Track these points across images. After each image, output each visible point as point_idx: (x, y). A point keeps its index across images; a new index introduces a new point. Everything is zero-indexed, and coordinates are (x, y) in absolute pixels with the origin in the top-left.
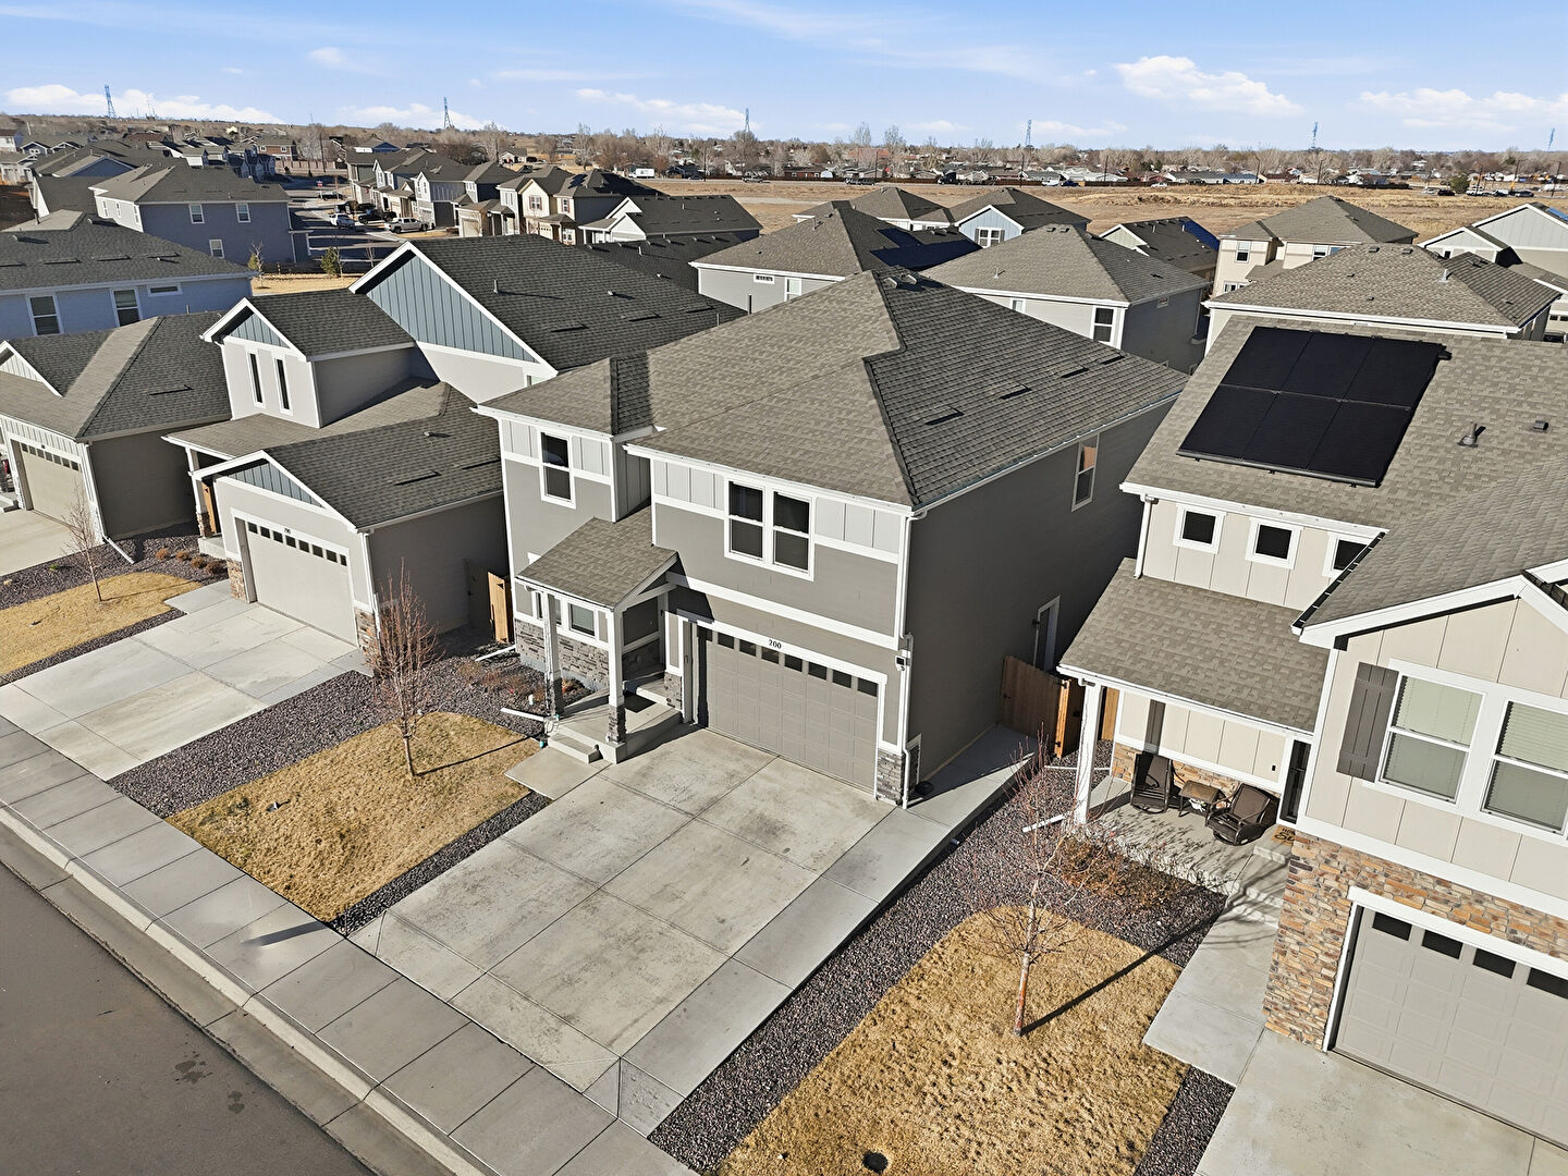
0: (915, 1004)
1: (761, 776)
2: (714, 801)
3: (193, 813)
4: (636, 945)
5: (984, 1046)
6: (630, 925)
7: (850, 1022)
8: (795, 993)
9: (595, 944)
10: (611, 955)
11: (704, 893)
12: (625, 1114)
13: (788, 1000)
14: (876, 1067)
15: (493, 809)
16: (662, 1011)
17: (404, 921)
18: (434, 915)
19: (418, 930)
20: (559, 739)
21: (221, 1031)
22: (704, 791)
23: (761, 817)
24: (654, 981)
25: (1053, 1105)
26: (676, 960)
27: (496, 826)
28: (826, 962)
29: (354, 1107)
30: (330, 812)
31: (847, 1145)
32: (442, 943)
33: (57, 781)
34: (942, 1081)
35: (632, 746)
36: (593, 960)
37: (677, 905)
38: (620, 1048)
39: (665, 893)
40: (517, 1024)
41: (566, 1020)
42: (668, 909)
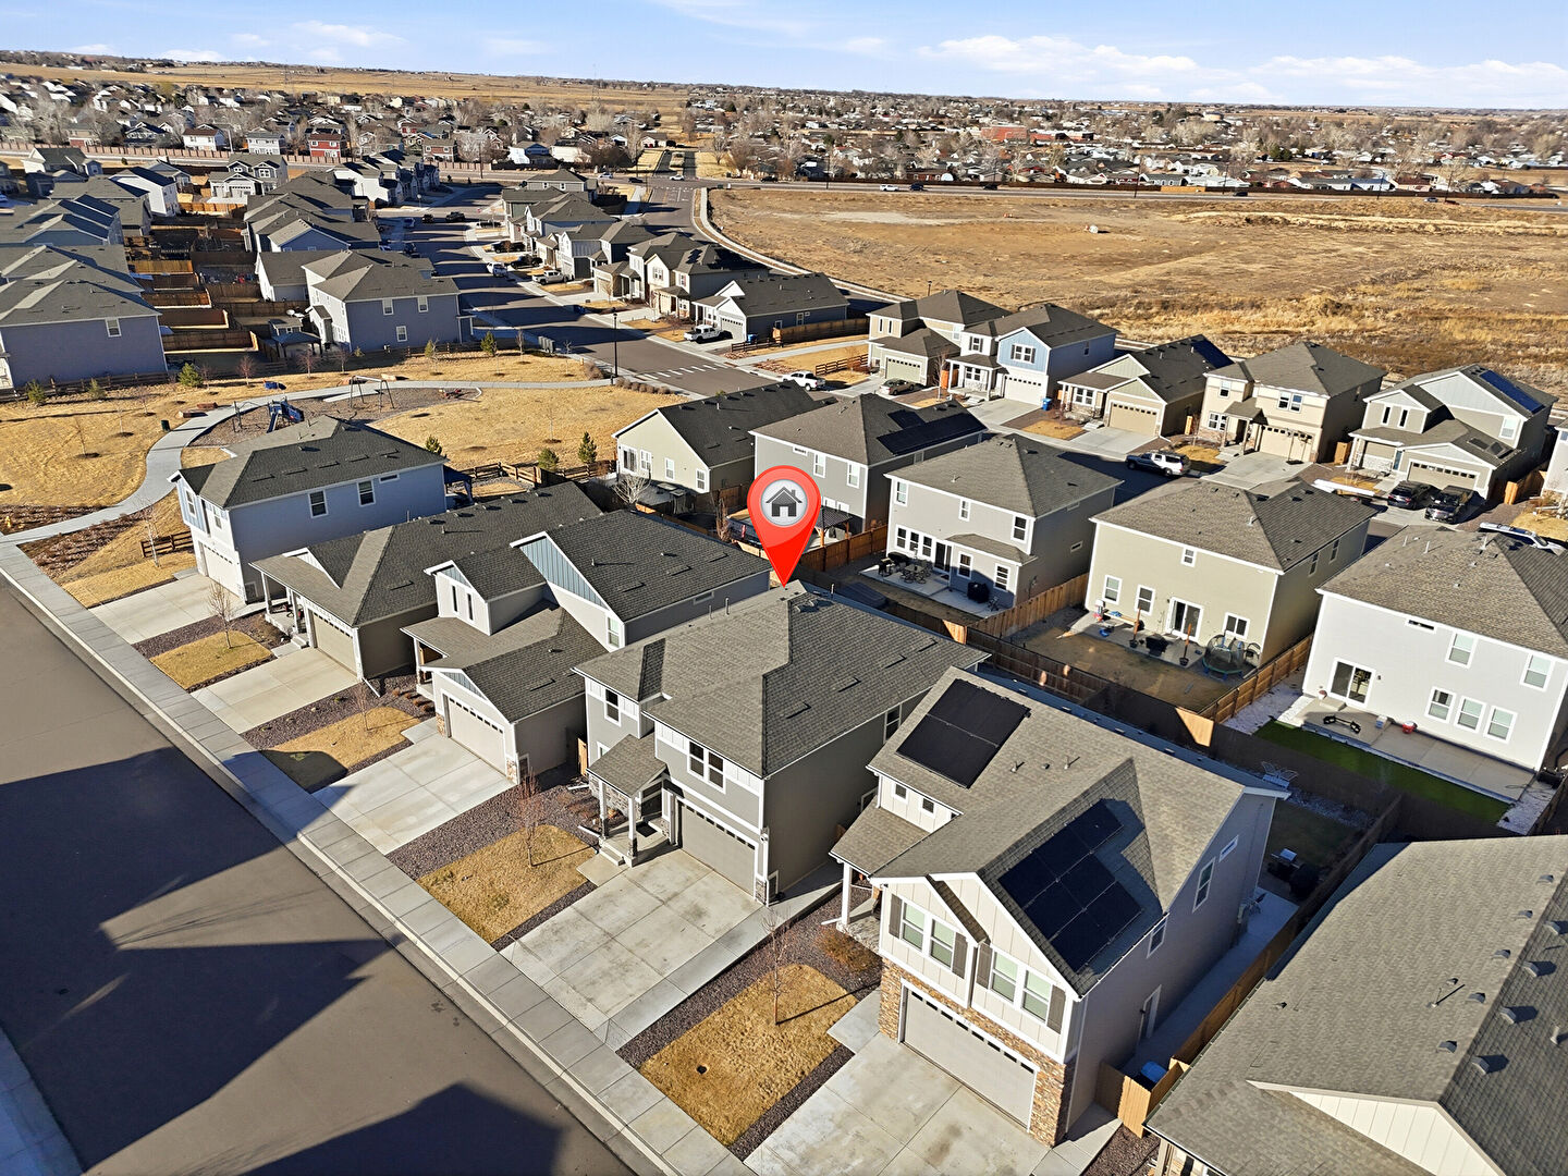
0: (738, 1006)
1: (703, 882)
2: (676, 895)
3: (427, 879)
4: (625, 968)
5: (760, 1028)
6: (624, 958)
7: (709, 1012)
8: (689, 998)
9: (607, 965)
10: (613, 972)
11: (660, 945)
12: (609, 1042)
13: (685, 1001)
14: (714, 1032)
15: (569, 889)
16: (631, 1000)
17: (524, 947)
18: (539, 945)
19: (529, 951)
20: (606, 850)
21: (448, 991)
22: (672, 888)
23: (696, 906)
24: (630, 986)
25: (779, 1054)
26: (641, 977)
27: (569, 900)
28: (706, 984)
29: (502, 1028)
30: (492, 884)
31: (692, 1062)
32: (540, 960)
33: (363, 853)
34: (738, 1042)
35: (641, 857)
36: (605, 974)
37: (646, 950)
38: (611, 1015)
39: (642, 943)
40: (569, 1000)
41: (590, 1000)
42: (643, 951)
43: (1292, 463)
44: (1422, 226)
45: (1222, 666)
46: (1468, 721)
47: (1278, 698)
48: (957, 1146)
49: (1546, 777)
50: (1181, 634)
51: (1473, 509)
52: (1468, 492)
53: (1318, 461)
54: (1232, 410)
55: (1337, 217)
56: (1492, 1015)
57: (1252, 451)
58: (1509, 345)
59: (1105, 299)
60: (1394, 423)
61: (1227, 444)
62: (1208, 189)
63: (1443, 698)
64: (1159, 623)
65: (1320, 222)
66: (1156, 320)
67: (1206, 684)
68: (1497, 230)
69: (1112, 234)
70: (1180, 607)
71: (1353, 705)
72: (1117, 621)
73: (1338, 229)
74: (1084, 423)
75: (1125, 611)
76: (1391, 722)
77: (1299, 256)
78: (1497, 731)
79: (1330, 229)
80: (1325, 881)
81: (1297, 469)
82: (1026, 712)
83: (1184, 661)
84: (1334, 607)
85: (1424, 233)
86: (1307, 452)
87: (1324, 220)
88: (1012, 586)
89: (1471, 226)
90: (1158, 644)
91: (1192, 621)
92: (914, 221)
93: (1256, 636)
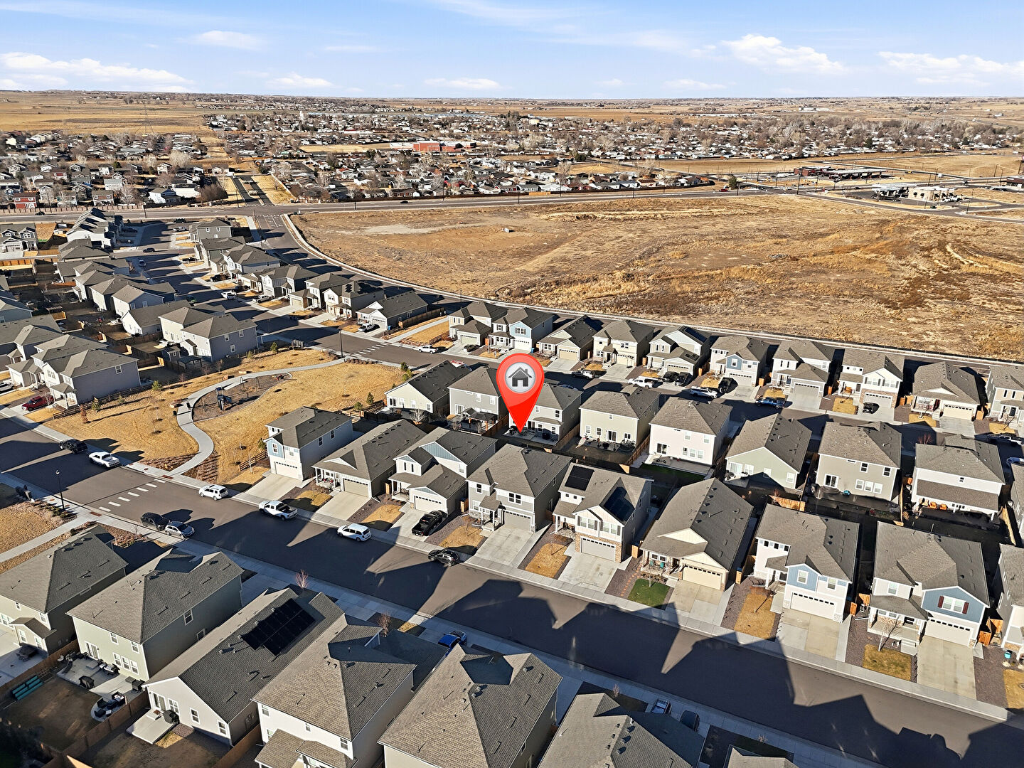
0: (540, 554)
1: (514, 530)
3: (441, 545)
4: (508, 553)
5: (548, 557)
6: (506, 551)
9: (503, 553)
10: (505, 554)
11: (513, 546)
12: (515, 566)
14: (538, 560)
17: (479, 553)
20: (485, 529)
23: (517, 536)
25: (555, 560)
31: (536, 566)
34: (544, 560)
37: (510, 548)
38: (511, 562)
39: (508, 546)
40: (500, 561)
41: (504, 560)
43: (628, 367)
44: (655, 215)
45: (626, 449)
46: (692, 455)
47: (644, 457)
48: (600, 567)
49: (713, 467)
50: (611, 441)
51: (689, 379)
52: (686, 374)
53: (637, 366)
54: (605, 349)
55: (617, 213)
56: (698, 514)
57: (614, 364)
58: (697, 292)
59: (531, 282)
60: (660, 350)
61: (605, 362)
62: (552, 193)
63: (686, 450)
64: (604, 438)
65: (610, 216)
66: (555, 292)
67: (623, 455)
68: (688, 215)
69: (516, 232)
70: (610, 432)
71: (664, 455)
72: (591, 439)
73: (619, 220)
74: (550, 358)
75: (593, 436)
76: (674, 458)
77: (607, 244)
78: (700, 457)
79: (615, 220)
80: (664, 501)
81: (631, 369)
82: (593, 471)
83: (615, 449)
84: (655, 429)
85: (657, 219)
86: (633, 363)
87: (612, 215)
88: (557, 432)
89: (677, 214)
90: (606, 445)
91: (614, 437)
92: (414, 231)
93: (634, 439)
